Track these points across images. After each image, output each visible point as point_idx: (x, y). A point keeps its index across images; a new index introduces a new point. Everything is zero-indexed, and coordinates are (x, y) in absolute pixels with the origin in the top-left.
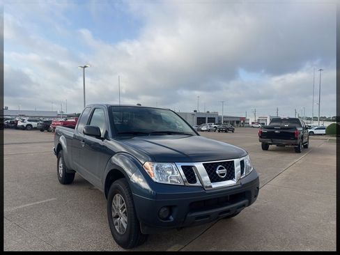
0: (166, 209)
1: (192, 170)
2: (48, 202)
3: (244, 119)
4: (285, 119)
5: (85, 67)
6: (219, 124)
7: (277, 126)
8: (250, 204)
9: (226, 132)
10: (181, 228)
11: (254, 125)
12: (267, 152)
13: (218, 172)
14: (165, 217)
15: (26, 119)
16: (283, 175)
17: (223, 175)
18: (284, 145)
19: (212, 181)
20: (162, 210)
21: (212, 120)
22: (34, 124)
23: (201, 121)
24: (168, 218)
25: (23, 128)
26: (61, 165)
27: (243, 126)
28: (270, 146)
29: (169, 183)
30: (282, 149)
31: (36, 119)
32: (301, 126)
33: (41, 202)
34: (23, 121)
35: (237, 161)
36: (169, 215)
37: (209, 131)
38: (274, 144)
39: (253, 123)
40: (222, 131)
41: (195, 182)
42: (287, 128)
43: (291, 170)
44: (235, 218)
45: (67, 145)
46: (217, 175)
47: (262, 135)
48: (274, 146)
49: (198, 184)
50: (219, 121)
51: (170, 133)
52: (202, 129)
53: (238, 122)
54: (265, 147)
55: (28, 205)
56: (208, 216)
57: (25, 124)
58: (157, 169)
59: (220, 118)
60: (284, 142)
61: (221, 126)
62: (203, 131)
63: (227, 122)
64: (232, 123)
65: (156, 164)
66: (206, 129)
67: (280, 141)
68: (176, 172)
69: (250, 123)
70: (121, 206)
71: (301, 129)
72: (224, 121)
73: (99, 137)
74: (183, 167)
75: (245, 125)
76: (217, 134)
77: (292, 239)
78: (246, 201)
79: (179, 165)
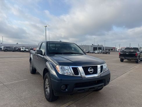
0: (64, 86)
1: (77, 69)
2: (24, 81)
3: (114, 48)
4: (131, 48)
5: (46, 26)
6: (103, 50)
7: (128, 51)
8: (105, 85)
9: (106, 54)
10: (72, 94)
11: (119, 51)
12: (123, 62)
13: (89, 70)
14: (64, 89)
15: (24, 48)
16: (128, 73)
17: (91, 72)
18: (130, 60)
19: (86, 74)
20: (62, 86)
21: (100, 48)
22: (27, 50)
23: (95, 49)
24: (65, 90)
25: (23, 51)
26: (31, 66)
27: (114, 51)
28: (124, 60)
29: (66, 75)
30: (130, 61)
31: (28, 48)
32: (139, 51)
33: (21, 81)
34: (23, 48)
35: (99, 66)
36: (66, 89)
37: (98, 53)
38: (126, 59)
39: (119, 50)
40: (105, 53)
41: (78, 74)
42: (132, 52)
43: (132, 71)
44: (100, 91)
45: (33, 58)
46: (88, 72)
47: (120, 55)
48: (126, 60)
49: (79, 75)
50: (104, 49)
51: (72, 53)
52: (96, 52)
53: (112, 49)
54: (122, 60)
55: (16, 82)
56: (84, 90)
57: (23, 50)
58: (61, 68)
59: (103, 48)
60: (130, 58)
61: (104, 51)
62: (96, 53)
63: (107, 49)
64: (109, 50)
65: (61, 66)
66: (97, 52)
67: (128, 58)
68: (69, 70)
69: (118, 50)
70: (48, 84)
71: (139, 53)
72: (106, 49)
73: (42, 54)
74: (72, 68)
75: (115, 51)
76: (102, 55)
77: (125, 102)
78: (103, 84)
79: (71, 67)
